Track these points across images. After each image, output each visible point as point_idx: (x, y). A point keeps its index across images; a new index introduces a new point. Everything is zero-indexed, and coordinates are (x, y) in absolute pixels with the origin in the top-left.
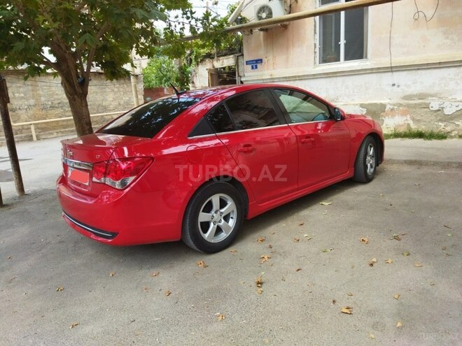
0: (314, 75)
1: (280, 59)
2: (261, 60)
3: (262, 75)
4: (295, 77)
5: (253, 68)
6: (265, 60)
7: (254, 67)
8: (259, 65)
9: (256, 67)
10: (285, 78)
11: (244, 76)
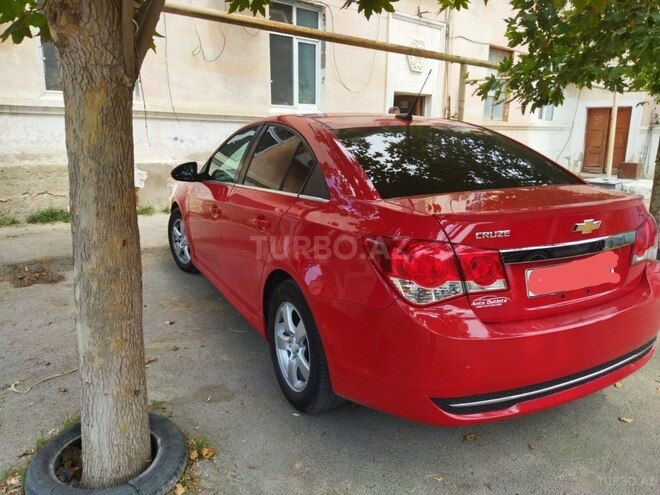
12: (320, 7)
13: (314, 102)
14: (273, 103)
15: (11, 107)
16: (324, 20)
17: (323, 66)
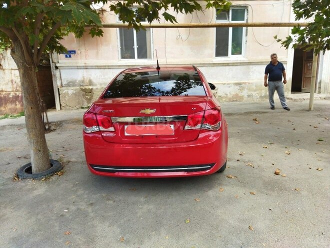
0: (119, 66)
1: (91, 52)
2: (74, 52)
3: (76, 63)
4: (105, 66)
5: (66, 56)
6: (78, 52)
7: (68, 56)
8: (72, 55)
9: (70, 56)
10: (97, 66)
11: (58, 62)
12: (246, 6)
13: (241, 54)
14: (216, 56)
15: (108, 66)
16: (248, 12)
17: (246, 35)
